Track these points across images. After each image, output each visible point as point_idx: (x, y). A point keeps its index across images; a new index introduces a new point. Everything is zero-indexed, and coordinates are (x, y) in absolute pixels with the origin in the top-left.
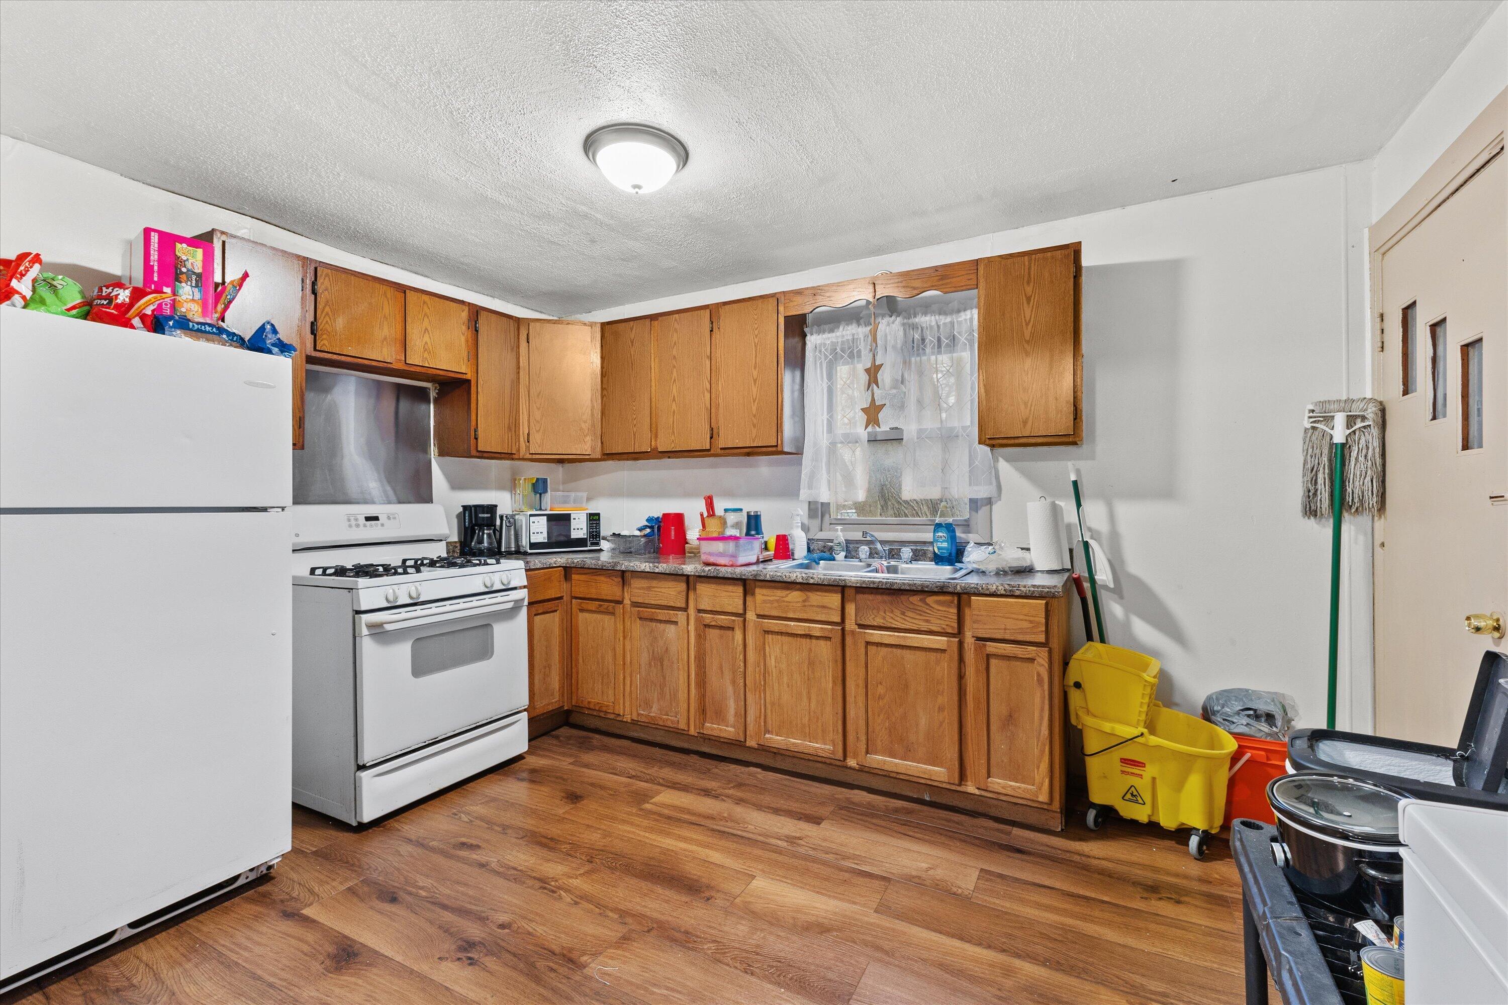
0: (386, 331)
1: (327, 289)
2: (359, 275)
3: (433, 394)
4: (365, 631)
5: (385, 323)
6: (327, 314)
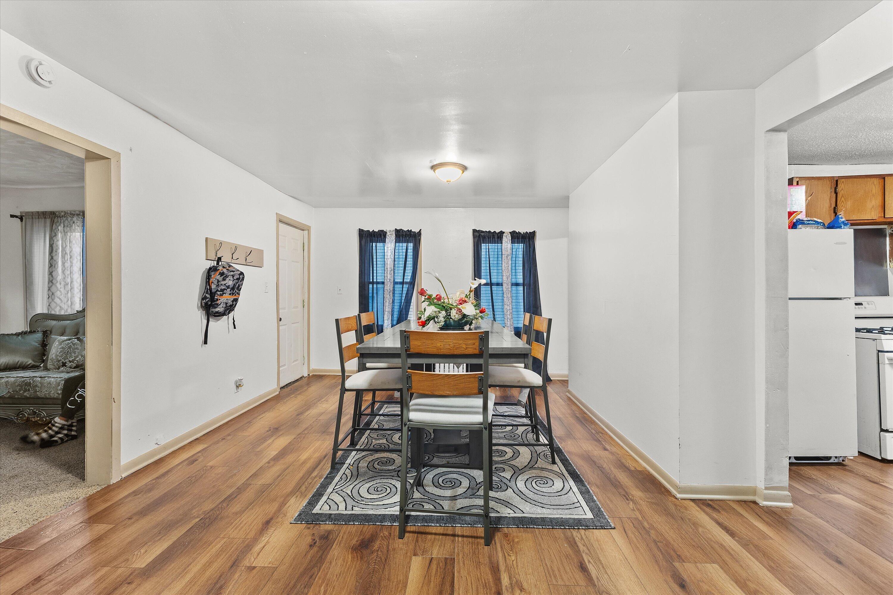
0: (873, 202)
1: (843, 189)
2: (859, 177)
3: (888, 231)
4: (887, 362)
5: (873, 198)
6: (843, 201)
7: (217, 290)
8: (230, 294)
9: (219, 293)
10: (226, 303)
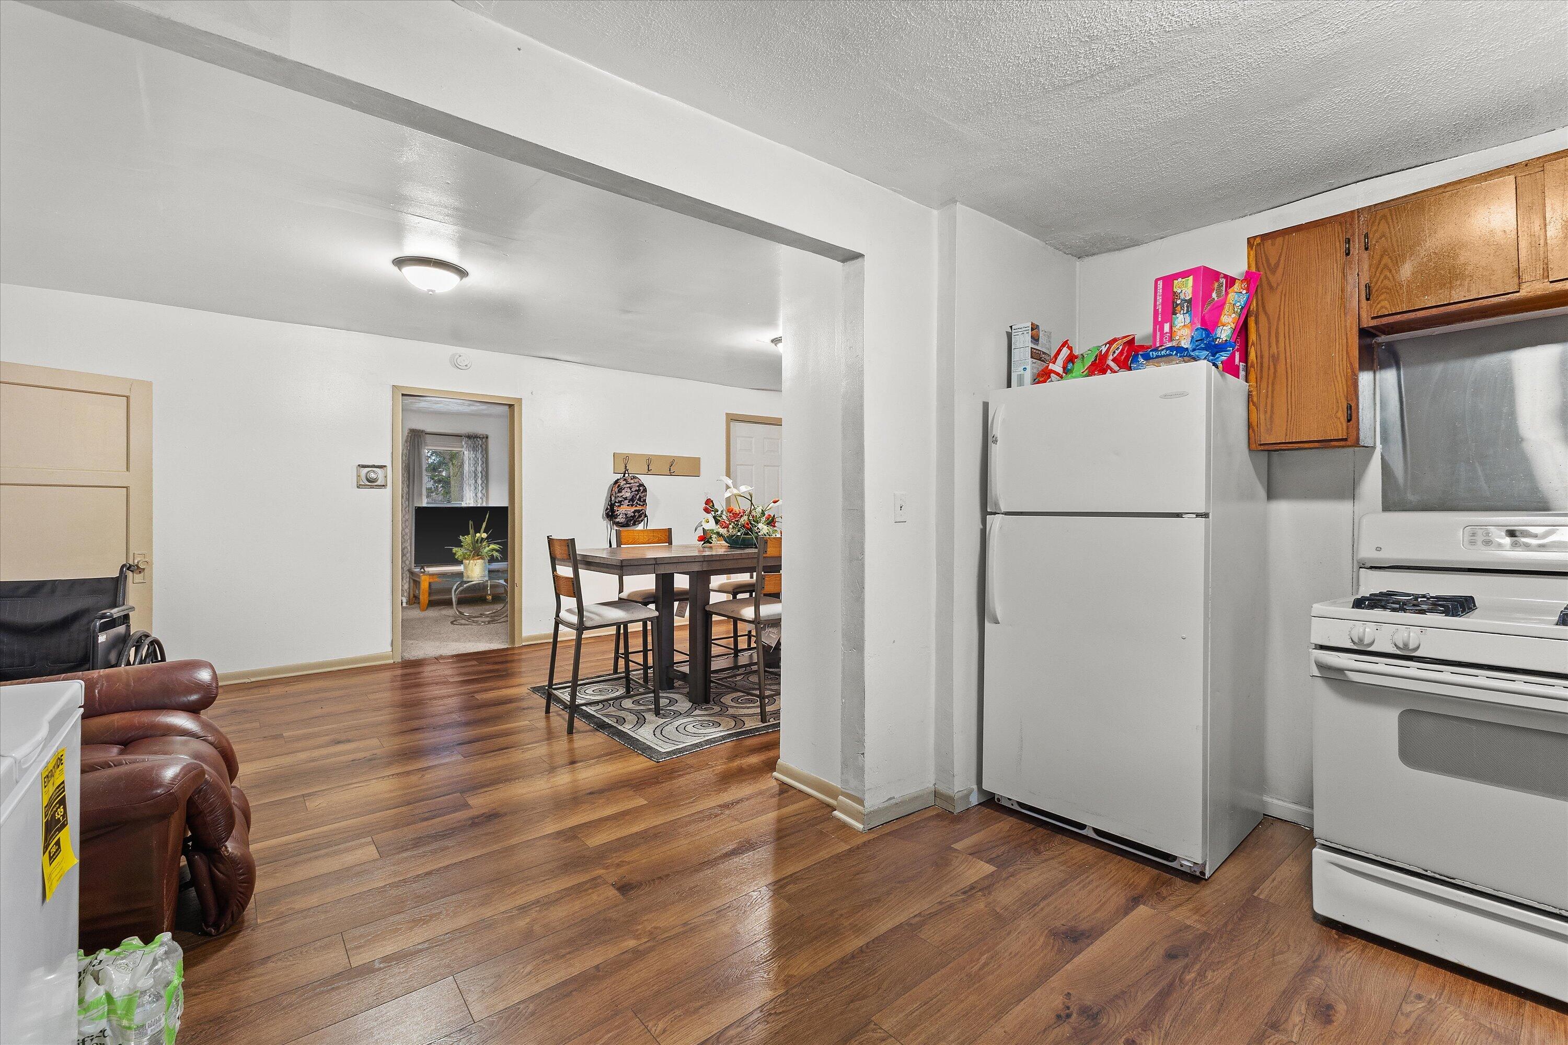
6: (1386, 266)
7: (616, 502)
8: (628, 505)
9: (617, 504)
10: (626, 515)
